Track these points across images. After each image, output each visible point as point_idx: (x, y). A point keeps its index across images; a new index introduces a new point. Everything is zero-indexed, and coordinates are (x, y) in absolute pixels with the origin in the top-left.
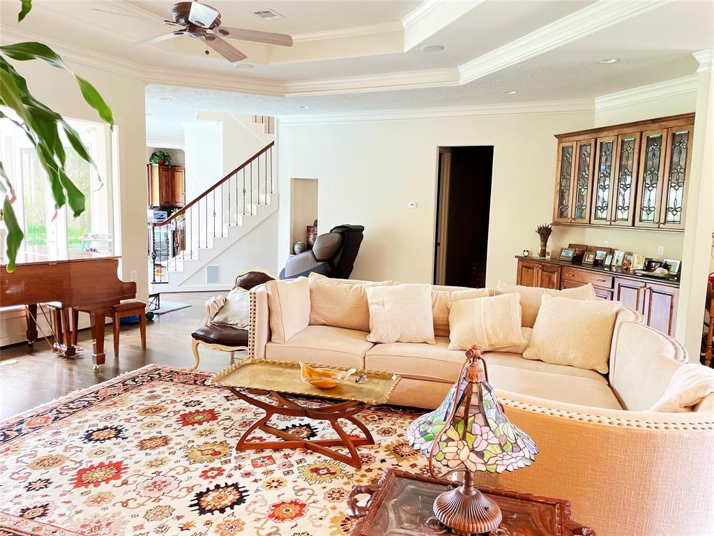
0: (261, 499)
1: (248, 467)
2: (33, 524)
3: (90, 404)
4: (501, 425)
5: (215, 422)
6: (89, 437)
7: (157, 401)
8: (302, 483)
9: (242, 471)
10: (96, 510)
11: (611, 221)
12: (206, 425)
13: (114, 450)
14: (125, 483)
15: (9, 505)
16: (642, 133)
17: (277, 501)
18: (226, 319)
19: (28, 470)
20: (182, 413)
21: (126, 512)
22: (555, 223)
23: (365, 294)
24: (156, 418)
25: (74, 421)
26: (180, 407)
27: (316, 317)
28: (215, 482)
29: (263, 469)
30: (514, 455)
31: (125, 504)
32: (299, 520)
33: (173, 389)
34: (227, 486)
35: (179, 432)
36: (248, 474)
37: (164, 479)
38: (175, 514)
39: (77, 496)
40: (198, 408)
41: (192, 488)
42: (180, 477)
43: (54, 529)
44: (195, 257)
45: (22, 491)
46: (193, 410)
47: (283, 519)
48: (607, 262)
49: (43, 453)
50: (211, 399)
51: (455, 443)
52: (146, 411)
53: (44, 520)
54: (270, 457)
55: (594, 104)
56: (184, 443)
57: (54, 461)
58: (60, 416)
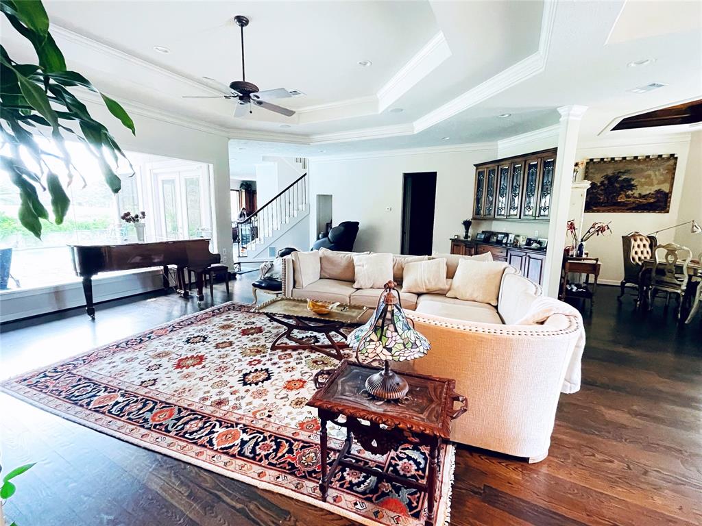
0: (281, 376)
1: (276, 359)
2: (146, 390)
3: (192, 323)
4: (406, 332)
5: (261, 334)
6: (188, 341)
7: (230, 322)
8: (306, 369)
9: (272, 362)
10: (185, 382)
11: (507, 216)
12: (255, 335)
13: (201, 349)
14: (204, 367)
15: (135, 379)
16: (525, 161)
17: (289, 379)
18: (272, 275)
19: (150, 359)
20: (243, 328)
21: (201, 384)
22: (474, 219)
23: (353, 260)
24: (228, 331)
25: (182, 332)
26: (242, 325)
27: (324, 274)
28: (255, 367)
29: (284, 361)
30: (413, 350)
31: (201, 379)
32: (301, 390)
33: (240, 315)
34: (262, 370)
35: (239, 339)
36: (275, 364)
37: (226, 365)
38: (229, 385)
39: (175, 374)
40: (253, 326)
41: (241, 371)
42: (235, 365)
43: (158, 393)
44: (262, 242)
45: (144, 371)
46: (249, 327)
47: (292, 390)
48: (504, 241)
49: (160, 349)
50: (262, 321)
51: (374, 343)
52: (223, 327)
53: (153, 388)
54: (290, 354)
55: (497, 145)
56: (241, 345)
57: (167, 354)
58: (174, 329)
